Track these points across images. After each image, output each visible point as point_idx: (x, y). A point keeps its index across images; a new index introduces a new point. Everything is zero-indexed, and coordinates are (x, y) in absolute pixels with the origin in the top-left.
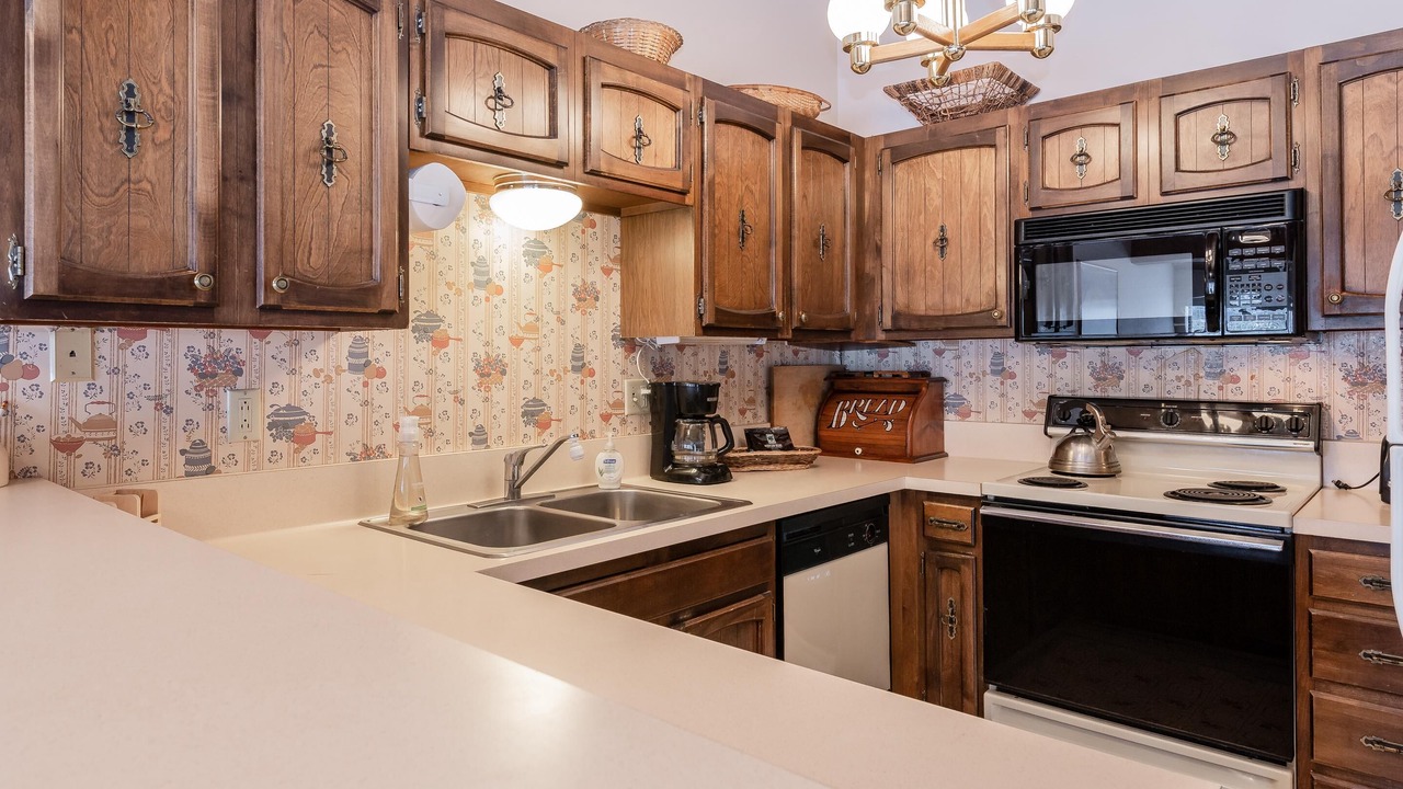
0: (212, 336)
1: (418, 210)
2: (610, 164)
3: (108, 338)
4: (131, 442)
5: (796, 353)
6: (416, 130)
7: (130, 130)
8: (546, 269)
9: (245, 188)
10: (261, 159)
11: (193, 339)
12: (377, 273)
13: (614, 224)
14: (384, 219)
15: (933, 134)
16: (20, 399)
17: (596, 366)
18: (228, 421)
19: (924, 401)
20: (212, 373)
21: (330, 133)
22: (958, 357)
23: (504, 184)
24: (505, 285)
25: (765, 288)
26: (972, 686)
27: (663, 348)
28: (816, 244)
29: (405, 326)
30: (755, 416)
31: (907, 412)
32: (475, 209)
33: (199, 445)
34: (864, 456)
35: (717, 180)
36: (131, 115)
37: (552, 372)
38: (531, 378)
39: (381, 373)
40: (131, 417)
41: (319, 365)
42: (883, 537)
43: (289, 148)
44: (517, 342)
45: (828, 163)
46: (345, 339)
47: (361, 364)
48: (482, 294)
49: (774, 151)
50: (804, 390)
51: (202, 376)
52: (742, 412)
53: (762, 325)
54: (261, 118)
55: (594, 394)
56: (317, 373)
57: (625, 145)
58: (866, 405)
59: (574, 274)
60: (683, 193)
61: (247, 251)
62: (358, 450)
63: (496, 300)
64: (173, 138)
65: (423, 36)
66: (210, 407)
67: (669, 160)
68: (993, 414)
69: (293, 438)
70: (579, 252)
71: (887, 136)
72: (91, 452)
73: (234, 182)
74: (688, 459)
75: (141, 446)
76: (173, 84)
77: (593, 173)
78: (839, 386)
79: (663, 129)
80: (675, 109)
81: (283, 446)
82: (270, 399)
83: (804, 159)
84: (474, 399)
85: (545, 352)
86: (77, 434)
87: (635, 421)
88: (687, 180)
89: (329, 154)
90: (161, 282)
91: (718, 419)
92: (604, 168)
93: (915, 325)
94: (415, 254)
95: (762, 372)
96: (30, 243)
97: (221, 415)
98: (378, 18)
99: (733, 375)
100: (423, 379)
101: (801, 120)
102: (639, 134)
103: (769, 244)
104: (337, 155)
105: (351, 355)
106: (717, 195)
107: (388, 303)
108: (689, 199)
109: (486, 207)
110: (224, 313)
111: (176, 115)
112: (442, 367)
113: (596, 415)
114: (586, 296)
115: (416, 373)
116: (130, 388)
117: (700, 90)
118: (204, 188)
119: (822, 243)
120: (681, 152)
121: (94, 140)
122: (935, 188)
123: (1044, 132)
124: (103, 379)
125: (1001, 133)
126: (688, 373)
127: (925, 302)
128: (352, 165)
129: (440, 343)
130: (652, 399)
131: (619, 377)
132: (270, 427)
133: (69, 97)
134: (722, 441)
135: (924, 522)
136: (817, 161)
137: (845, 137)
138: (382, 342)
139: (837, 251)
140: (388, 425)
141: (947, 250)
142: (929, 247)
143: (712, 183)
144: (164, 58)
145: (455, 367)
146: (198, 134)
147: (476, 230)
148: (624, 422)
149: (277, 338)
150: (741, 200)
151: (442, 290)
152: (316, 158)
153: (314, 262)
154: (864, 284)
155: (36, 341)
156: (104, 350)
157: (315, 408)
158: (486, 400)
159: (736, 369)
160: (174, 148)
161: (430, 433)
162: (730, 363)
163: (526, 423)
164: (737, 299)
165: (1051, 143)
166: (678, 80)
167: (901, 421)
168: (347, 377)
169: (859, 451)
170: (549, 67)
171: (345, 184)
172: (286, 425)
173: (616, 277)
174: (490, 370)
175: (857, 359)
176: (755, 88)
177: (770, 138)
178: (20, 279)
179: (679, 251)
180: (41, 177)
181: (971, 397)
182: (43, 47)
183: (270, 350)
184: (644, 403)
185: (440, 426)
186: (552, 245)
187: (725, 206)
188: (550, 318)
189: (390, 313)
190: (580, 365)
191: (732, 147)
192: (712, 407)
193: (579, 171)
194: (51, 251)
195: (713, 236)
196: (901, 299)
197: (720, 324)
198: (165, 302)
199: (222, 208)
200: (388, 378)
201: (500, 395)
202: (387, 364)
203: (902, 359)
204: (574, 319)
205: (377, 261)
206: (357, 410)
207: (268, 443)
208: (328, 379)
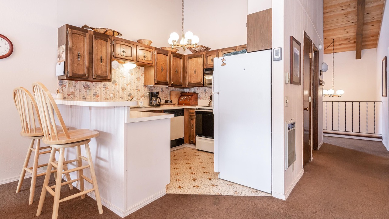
0: (86, 82)
1: (113, 66)
2: (140, 60)
3: (73, 82)
4: (76, 95)
5: (175, 89)
6: (112, 56)
7: (79, 58)
8: (132, 74)
9: (92, 64)
10: (93, 61)
11: (84, 83)
12: (107, 75)
13: (143, 68)
14: (108, 68)
15: (194, 55)
16: (64, 89)
17: (140, 89)
18: (88, 93)
19: (193, 96)
20: (86, 87)
21: (102, 57)
22: (200, 90)
23: (125, 63)
24: (126, 77)
25: (166, 78)
26: (195, 136)
27: (151, 87)
28: (175, 72)
29: (111, 81)
30: (167, 98)
31: (191, 98)
32: (121, 66)
33: (84, 96)
34: (185, 105)
35: (158, 62)
36: (79, 56)
37: (133, 90)
38: (130, 90)
39: (108, 88)
40: (76, 92)
41: (99, 87)
42: (183, 115)
43: (97, 59)
44: (127, 85)
45: (178, 59)
46: (103, 83)
47: (105, 87)
48: (122, 78)
49: (168, 58)
50: (176, 95)
51: (85, 87)
52: (165, 98)
53: (165, 83)
54: (93, 56)
55: (140, 93)
56: (99, 88)
57: (143, 57)
58: (185, 97)
59: (136, 75)
60: (152, 64)
61: (92, 71)
62: (105, 98)
63: (124, 79)
64: (83, 58)
65: (113, 44)
66: (86, 91)
67: (150, 59)
68: (204, 99)
69: (96, 96)
70: (137, 72)
71: (188, 55)
72: (72, 96)
73: (90, 63)
74: (154, 103)
76: (83, 52)
77: (138, 61)
78: (183, 94)
79: (149, 55)
80: (151, 52)
81: (95, 97)
82: (93, 91)
83: (173, 59)
84: (121, 93)
85: (132, 87)
86: (70, 94)
87: (146, 98)
88: (153, 62)
89: (101, 60)
90: (82, 75)
91: (159, 98)
92: (139, 61)
93: (191, 84)
94: (113, 72)
95: (169, 92)
96: (69, 70)
97: (87, 92)
98: (108, 43)
99: (163, 92)
100: (114, 89)
101: (172, 53)
102: (145, 56)
103: (167, 71)
104: (102, 60)
105: (104, 86)
106: (158, 64)
107: (109, 78)
108: (153, 65)
109: (123, 66)
110: (89, 79)
111: (84, 56)
112: (116, 88)
113: (140, 96)
114: (138, 79)
115: (113, 89)
116: (76, 88)
117: (155, 49)
118: (87, 64)
119: (177, 71)
120: (152, 58)
121: (75, 59)
122: (194, 64)
123: (208, 56)
124: (73, 87)
125: (202, 55)
126: (155, 91)
127: (193, 81)
128: (104, 61)
129: (116, 85)
130: (149, 94)
131: (143, 91)
132: (93, 94)
133: (73, 54)
134: (159, 101)
135: (190, 113)
136: (176, 59)
137: (181, 55)
138: (108, 84)
139: (179, 73)
140: (109, 96)
141: (196, 73)
142: (193, 72)
143: (157, 63)
144: (83, 49)
145: (118, 88)
146: (86, 58)
147: (121, 69)
148: (144, 98)
149: (94, 83)
150: (162, 65)
151: (116, 77)
152: (100, 60)
153: (100, 73)
154: (184, 78)
155: (66, 82)
156: (73, 84)
157: (99, 93)
158: (123, 93)
159: (164, 91)
160: (84, 59)
161: (115, 97)
162: (163, 90)
163: (129, 97)
164: (161, 79)
165: (209, 57)
166: (151, 48)
167: (190, 99)
168: (103, 89)
169: (184, 104)
170: (131, 47)
171: (103, 63)
172: (95, 94)
173: (143, 76)
174: (123, 89)
175: (186, 90)
176: (166, 48)
177: (167, 56)
178: (68, 74)
179: (152, 72)
180: (70, 63)
181: (201, 96)
182: (70, 49)
183: (93, 84)
184: (148, 95)
185: (116, 96)
186: (133, 71)
187: (159, 66)
188: (133, 82)
189: (109, 80)
190: (137, 89)
191: (161, 57)
192: (158, 95)
193: (136, 61)
194: (71, 71)
195: (157, 70)
196: (190, 80)
197: (158, 83)
198: (83, 77)
199: (89, 66)
200: (109, 89)
201: (125, 92)
202: (109, 87)
203: (192, 90)
204: (136, 82)
205: (107, 73)
206: (105, 93)
207: (93, 97)
208: (101, 89)
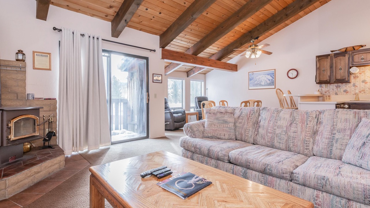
16: (323, 89)
18: (339, 91)
20: (338, 87)
33: (336, 93)
36: (324, 70)
40: (330, 90)
47: (354, 86)
56: (349, 87)
61: (332, 78)
62: (354, 94)
64: (327, 71)
65: (351, 56)
66: (337, 90)
73: (331, 73)
75: (331, 93)
76: (327, 67)
81: (345, 93)
82: (343, 89)
104: (341, 69)
107: (347, 80)
116: (330, 88)
118: (329, 74)
124: (328, 88)
132: (343, 91)
155: (323, 85)
157: (349, 90)
168: (352, 87)
171: (342, 71)
172: (345, 91)
198: (326, 82)
202: (358, 86)
207: (343, 93)
208: (350, 87)
